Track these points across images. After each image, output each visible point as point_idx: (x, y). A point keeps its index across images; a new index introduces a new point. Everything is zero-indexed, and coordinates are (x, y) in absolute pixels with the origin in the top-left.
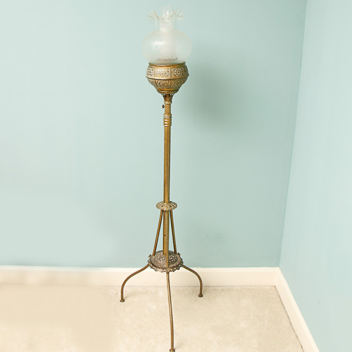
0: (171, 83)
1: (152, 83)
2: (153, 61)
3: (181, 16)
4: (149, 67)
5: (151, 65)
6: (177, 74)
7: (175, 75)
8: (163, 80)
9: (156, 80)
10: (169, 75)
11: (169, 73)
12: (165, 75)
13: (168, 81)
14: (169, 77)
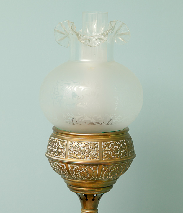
0: (101, 172)
1: (59, 170)
2: (62, 124)
3: (123, 34)
4: (53, 135)
5: (58, 133)
6: (114, 154)
7: (109, 156)
8: (85, 165)
9: (68, 164)
10: (98, 156)
11: (97, 150)
12: (90, 155)
13: (95, 167)
14: (98, 160)
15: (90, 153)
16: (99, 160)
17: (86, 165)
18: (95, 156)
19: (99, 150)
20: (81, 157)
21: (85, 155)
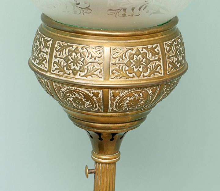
9: (110, 90)
10: (160, 69)
11: (159, 58)
12: (149, 69)
13: (155, 88)
14: (161, 75)
15: (148, 66)
16: (163, 75)
17: (141, 88)
18: (158, 70)
19: (161, 58)
20: (134, 74)
21: (141, 69)
